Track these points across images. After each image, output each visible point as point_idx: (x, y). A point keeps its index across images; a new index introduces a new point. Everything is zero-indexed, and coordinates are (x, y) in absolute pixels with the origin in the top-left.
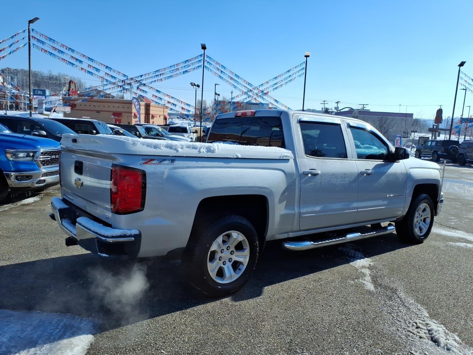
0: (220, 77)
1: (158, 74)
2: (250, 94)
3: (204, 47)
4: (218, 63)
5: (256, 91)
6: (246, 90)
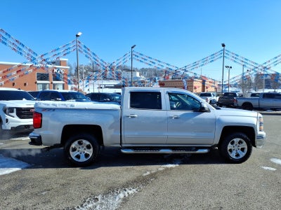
0: (235, 61)
1: (195, 64)
2: (256, 70)
3: (223, 45)
4: (233, 53)
5: (260, 68)
6: (253, 68)
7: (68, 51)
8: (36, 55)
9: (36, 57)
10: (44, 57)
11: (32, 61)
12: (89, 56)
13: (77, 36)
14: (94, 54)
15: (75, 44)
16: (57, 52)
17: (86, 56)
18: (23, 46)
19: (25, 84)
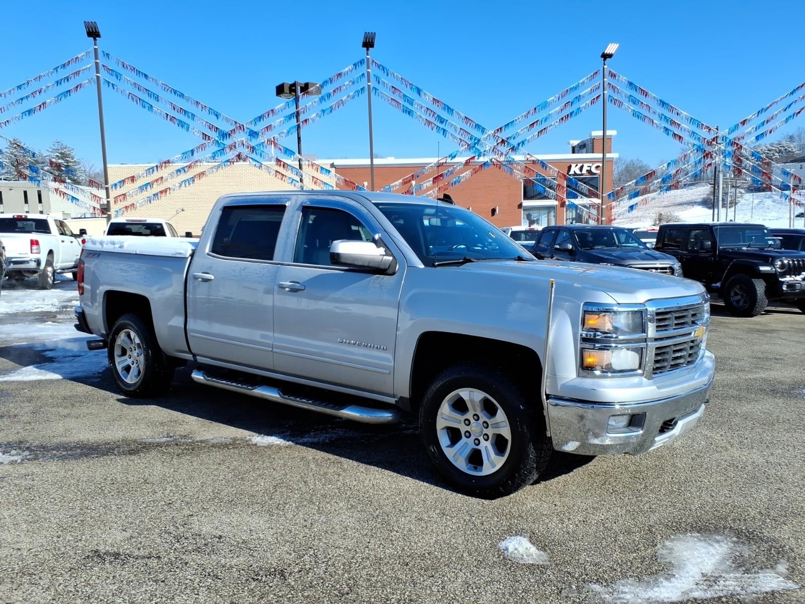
7: (574, 108)
8: (483, 130)
9: (482, 137)
10: (503, 135)
11: (470, 147)
12: (644, 112)
13: (605, 56)
14: (663, 103)
15: (598, 81)
16: (539, 116)
17: (636, 114)
18: (450, 110)
19: (494, 211)
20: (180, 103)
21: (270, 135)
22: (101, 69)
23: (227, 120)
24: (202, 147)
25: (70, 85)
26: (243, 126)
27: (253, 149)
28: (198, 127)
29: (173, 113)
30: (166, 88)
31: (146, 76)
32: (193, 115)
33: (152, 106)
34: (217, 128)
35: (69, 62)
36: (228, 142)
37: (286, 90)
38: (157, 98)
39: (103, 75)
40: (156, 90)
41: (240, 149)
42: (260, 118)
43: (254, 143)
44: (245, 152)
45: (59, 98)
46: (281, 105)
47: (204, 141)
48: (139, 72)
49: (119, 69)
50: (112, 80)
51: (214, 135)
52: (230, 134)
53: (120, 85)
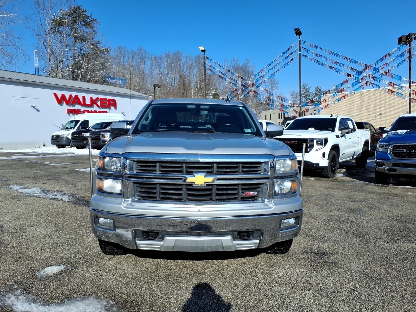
20: (336, 59)
21: (386, 69)
22: (302, 49)
23: (361, 64)
24: (347, 81)
25: (289, 60)
26: (370, 66)
27: (375, 78)
28: (345, 70)
29: (333, 65)
30: (331, 53)
31: (321, 49)
32: (343, 65)
33: (323, 63)
34: (355, 69)
35: (288, 49)
36: (361, 76)
37: (404, 39)
38: (326, 59)
39: (303, 52)
40: (326, 55)
41: (367, 79)
42: (381, 60)
43: (376, 75)
44: (371, 80)
45: (284, 66)
46: (396, 49)
47: (348, 78)
48: (318, 47)
49: (309, 48)
50: (306, 53)
51: (353, 73)
52: (362, 72)
53: (309, 55)
